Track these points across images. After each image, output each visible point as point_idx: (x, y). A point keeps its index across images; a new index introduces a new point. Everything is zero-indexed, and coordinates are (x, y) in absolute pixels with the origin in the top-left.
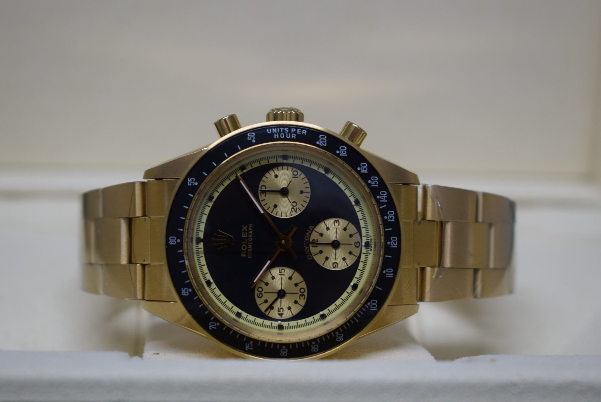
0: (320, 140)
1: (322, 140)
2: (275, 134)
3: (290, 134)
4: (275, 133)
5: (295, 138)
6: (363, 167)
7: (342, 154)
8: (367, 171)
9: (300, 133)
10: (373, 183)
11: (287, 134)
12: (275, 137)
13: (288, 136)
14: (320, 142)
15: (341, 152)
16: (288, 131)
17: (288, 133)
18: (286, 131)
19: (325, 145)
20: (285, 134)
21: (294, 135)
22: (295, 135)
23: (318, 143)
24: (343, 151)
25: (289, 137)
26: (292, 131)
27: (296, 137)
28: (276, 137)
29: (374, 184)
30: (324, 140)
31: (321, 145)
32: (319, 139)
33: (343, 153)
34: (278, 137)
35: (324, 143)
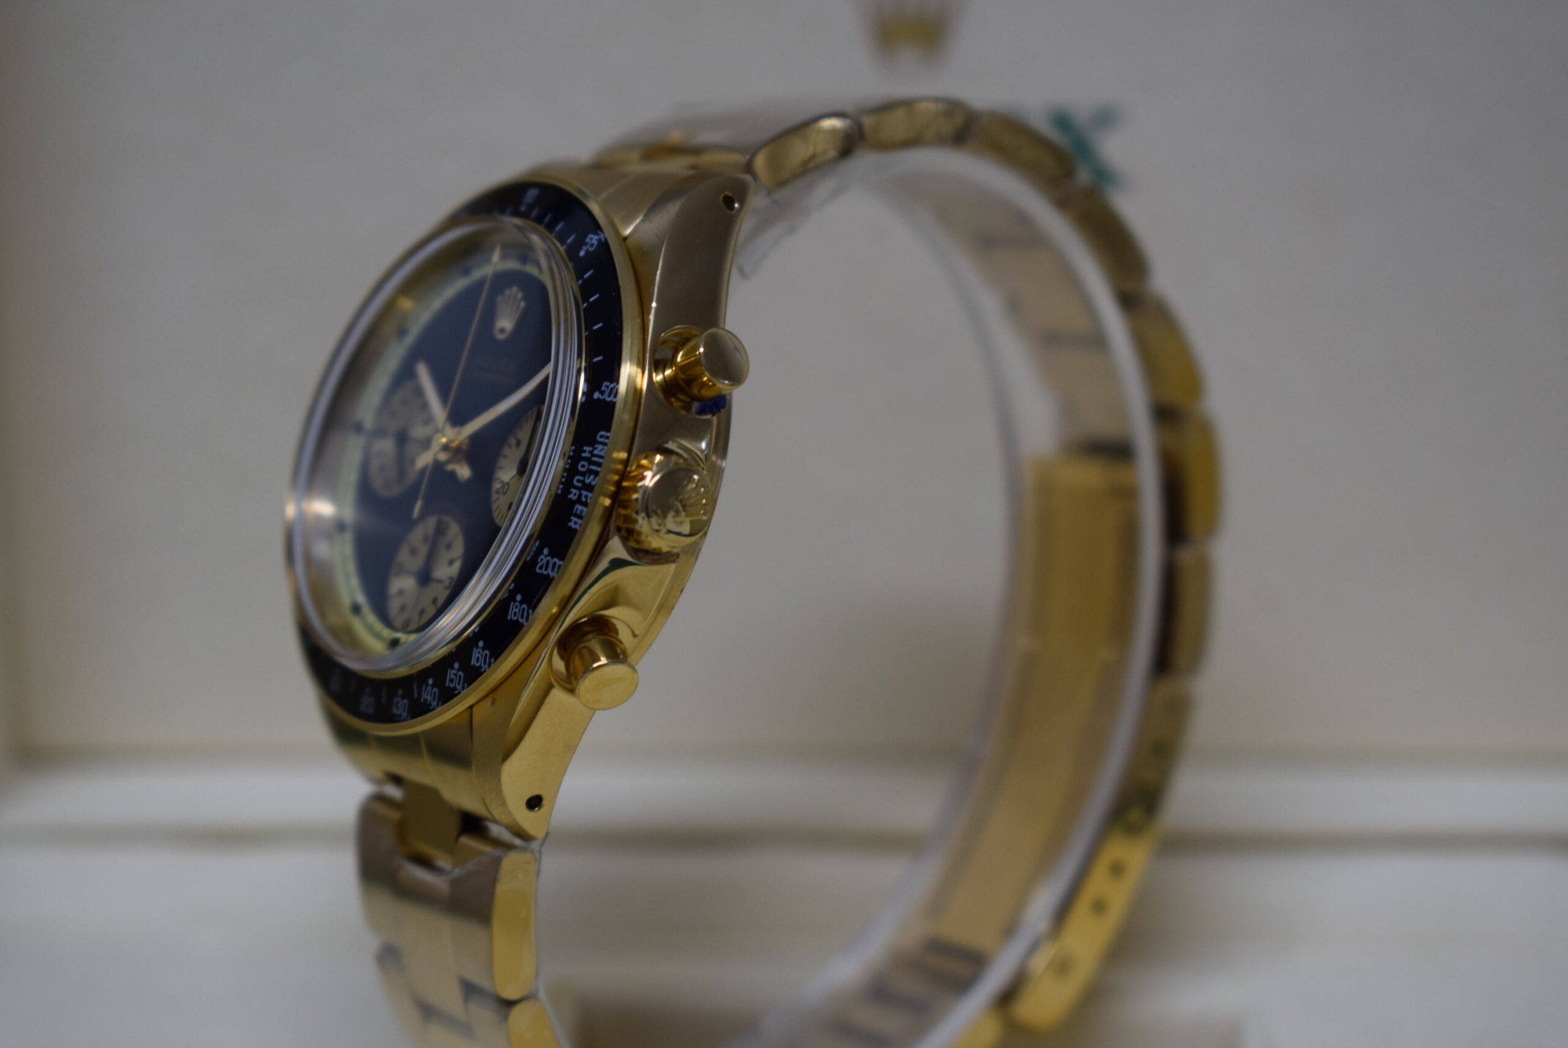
0: (549, 558)
1: (548, 562)
2: (591, 449)
3: (580, 485)
4: (595, 449)
5: (570, 496)
6: (482, 655)
7: (513, 609)
8: (474, 665)
9: (574, 511)
10: (454, 674)
11: (581, 478)
12: (585, 448)
13: (578, 481)
14: (546, 556)
15: (517, 607)
16: (587, 481)
17: (583, 482)
18: (588, 478)
19: (538, 570)
20: (583, 474)
21: (575, 494)
22: (574, 498)
23: (546, 551)
24: (517, 610)
25: (575, 483)
26: (584, 493)
27: (571, 498)
28: (585, 451)
29: (452, 676)
30: (546, 569)
31: (539, 560)
32: (553, 558)
33: (515, 610)
34: (584, 455)
35: (541, 568)
